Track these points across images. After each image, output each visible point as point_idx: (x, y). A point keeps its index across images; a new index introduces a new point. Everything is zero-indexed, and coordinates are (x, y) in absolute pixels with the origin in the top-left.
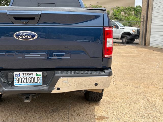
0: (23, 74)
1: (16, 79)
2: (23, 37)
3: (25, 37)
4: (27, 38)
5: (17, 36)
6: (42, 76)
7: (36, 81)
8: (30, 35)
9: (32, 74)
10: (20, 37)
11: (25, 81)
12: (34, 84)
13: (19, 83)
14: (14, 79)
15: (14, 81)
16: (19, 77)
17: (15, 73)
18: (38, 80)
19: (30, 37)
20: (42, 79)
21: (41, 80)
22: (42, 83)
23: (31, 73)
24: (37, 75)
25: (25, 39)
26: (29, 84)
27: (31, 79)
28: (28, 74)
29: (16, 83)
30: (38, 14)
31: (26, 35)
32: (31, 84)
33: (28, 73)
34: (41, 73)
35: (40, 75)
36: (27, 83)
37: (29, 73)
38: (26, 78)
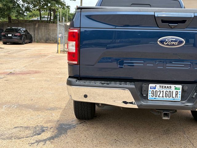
0: (160, 86)
1: (151, 92)
2: (169, 43)
3: (171, 43)
4: (173, 45)
6: (181, 90)
7: (174, 96)
8: (177, 41)
9: (170, 87)
10: (165, 43)
11: (161, 95)
12: (171, 99)
13: (154, 97)
14: (149, 92)
15: (149, 95)
16: (155, 90)
17: (150, 85)
18: (176, 95)
19: (176, 44)
20: (181, 93)
21: (179, 95)
22: (180, 98)
23: (169, 85)
24: (176, 88)
25: (171, 45)
26: (165, 99)
27: (168, 93)
28: (165, 87)
29: (150, 97)
30: (190, 16)
31: (172, 41)
32: (168, 99)
33: (165, 85)
34: (180, 86)
35: (179, 89)
36: (163, 97)
37: (167, 85)
38: (163, 91)
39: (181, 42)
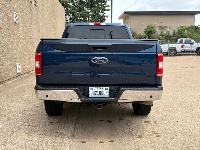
0: (96, 88)
1: (90, 92)
4: (101, 62)
5: (94, 60)
6: (109, 90)
7: (105, 94)
8: (103, 60)
9: (102, 88)
10: (96, 61)
12: (103, 96)
13: (93, 95)
14: (89, 92)
15: (89, 94)
16: (93, 91)
17: (90, 88)
18: (106, 93)
20: (109, 92)
21: (108, 93)
22: (109, 95)
23: (101, 87)
24: (106, 89)
25: (99, 62)
26: (99, 96)
27: (101, 92)
29: (90, 95)
30: (109, 44)
31: (100, 60)
32: (101, 96)
33: (99, 87)
34: (108, 88)
35: (108, 89)
36: (98, 95)
37: (100, 87)
38: (98, 91)
39: (105, 60)
